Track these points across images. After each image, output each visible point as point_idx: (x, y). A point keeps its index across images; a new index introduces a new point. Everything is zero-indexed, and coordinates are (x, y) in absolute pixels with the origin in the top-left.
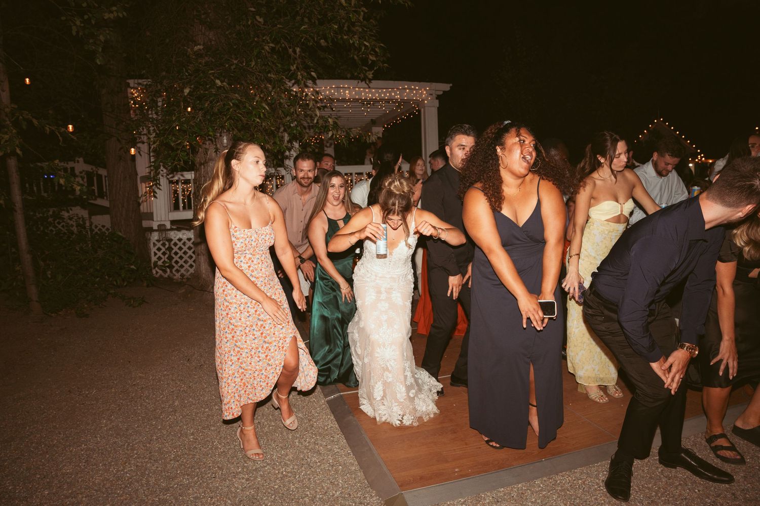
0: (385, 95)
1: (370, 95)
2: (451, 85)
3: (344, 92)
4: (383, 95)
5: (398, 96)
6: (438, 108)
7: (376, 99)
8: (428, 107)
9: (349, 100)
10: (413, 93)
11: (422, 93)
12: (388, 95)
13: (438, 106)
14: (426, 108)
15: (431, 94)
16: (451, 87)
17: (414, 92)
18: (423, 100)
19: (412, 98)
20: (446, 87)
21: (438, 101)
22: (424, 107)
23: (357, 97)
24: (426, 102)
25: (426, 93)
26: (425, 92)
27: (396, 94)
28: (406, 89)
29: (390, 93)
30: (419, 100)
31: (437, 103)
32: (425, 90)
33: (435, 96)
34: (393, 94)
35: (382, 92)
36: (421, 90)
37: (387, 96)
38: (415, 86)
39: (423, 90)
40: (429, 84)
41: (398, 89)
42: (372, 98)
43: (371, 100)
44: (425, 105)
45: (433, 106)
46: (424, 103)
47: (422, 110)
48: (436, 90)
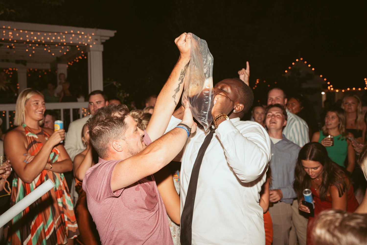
0: (51, 38)
1: (35, 38)
2: (116, 32)
3: (7, 34)
4: (48, 39)
5: (64, 40)
7: (41, 42)
8: (94, 51)
9: (12, 41)
10: (79, 38)
11: (87, 38)
12: (53, 38)
13: (103, 50)
14: (92, 52)
15: (96, 40)
16: (115, 34)
18: (88, 45)
19: (77, 42)
20: (111, 33)
22: (90, 51)
23: (21, 39)
24: (91, 46)
25: (92, 38)
26: (90, 37)
27: (62, 38)
28: (72, 34)
29: (56, 37)
30: (84, 44)
31: (101, 48)
32: (91, 35)
33: (99, 41)
34: (59, 38)
35: (48, 36)
36: (86, 35)
37: (53, 40)
38: (81, 31)
39: (88, 35)
40: (94, 30)
41: (64, 33)
42: (37, 40)
43: (36, 42)
44: (91, 49)
45: (98, 51)
46: (89, 47)
47: (89, 53)
48: (101, 36)
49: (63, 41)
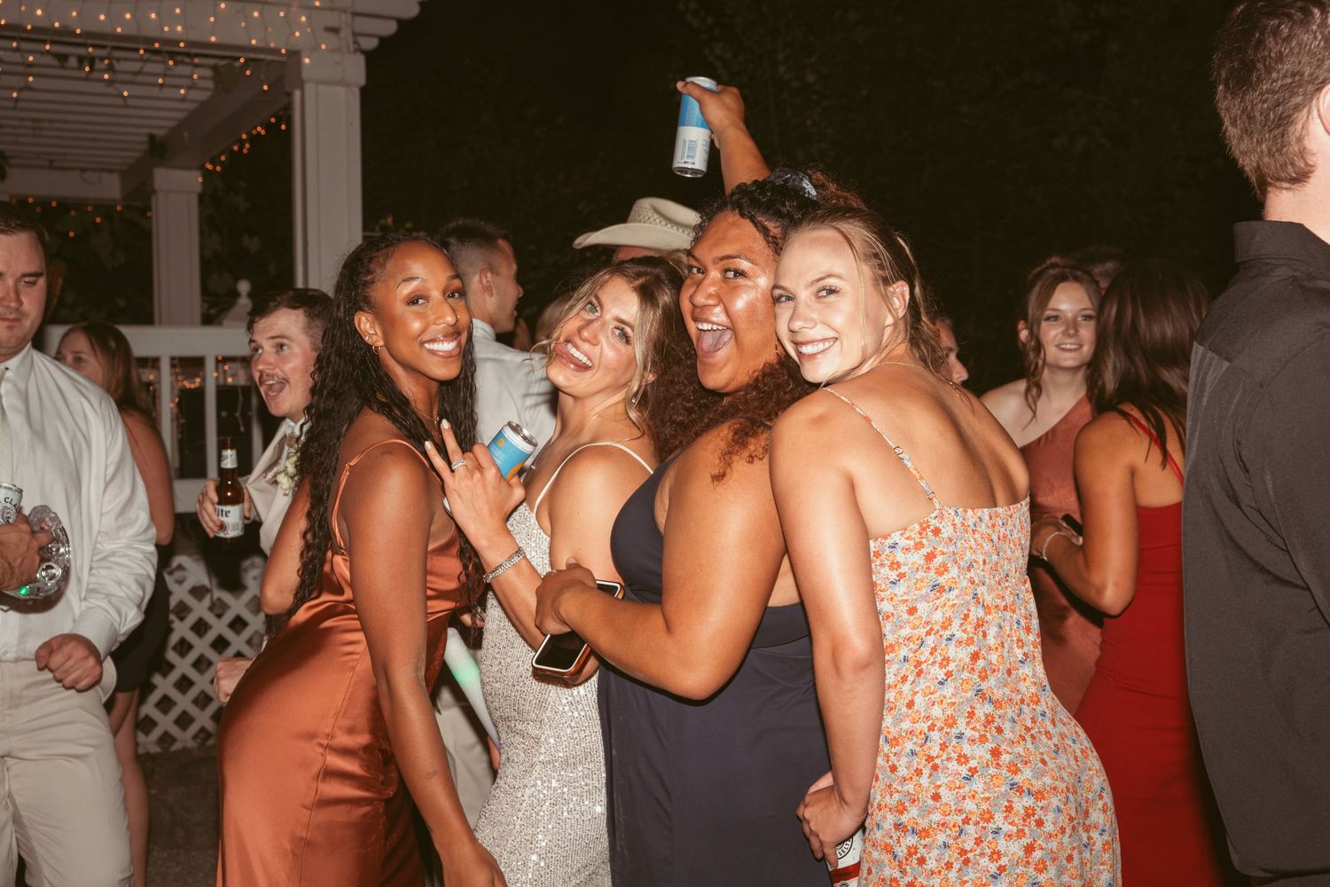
0: (115, 17)
1: (39, 12)
4: (102, 17)
5: (179, 28)
6: (364, 92)
7: (67, 29)
8: (318, 83)
10: (247, 18)
11: (290, 23)
12: (128, 16)
13: (362, 80)
14: (309, 87)
15: (334, 30)
17: (256, 14)
18: (295, 55)
19: (241, 41)
21: (360, 61)
22: (301, 81)
24: (307, 61)
25: (310, 22)
26: (303, 19)
27: (167, 17)
29: (138, 9)
30: (276, 51)
31: (357, 71)
32: (308, 9)
33: (346, 34)
34: (153, 16)
37: (123, 22)
39: (294, 9)
42: (45, 24)
43: (41, 34)
44: (305, 74)
45: (342, 83)
46: (299, 63)
47: (297, 94)
48: (355, 14)
49: (173, 29)
